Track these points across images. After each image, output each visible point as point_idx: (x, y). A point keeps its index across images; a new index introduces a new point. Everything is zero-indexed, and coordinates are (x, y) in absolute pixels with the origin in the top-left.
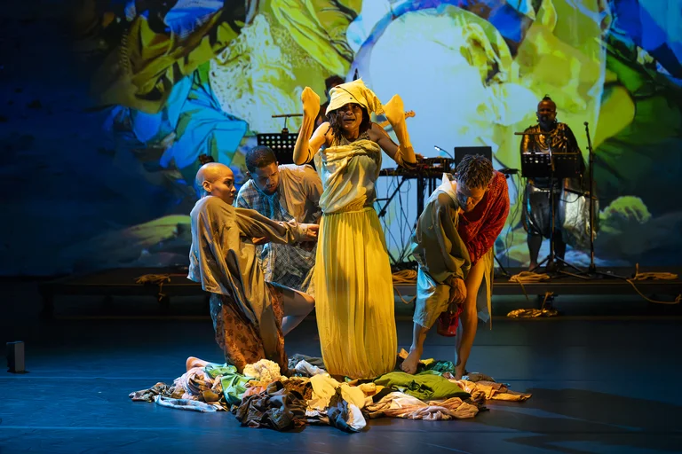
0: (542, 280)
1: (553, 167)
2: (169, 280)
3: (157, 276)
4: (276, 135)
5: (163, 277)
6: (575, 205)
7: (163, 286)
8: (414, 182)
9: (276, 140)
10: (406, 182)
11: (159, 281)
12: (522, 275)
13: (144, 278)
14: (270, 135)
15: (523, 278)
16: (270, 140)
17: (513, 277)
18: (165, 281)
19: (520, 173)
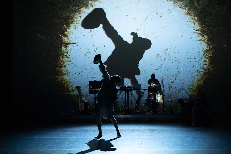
4: (93, 81)
6: (160, 97)
8: (124, 92)
9: (93, 83)
10: (122, 92)
14: (92, 81)
16: (92, 83)
19: (147, 90)
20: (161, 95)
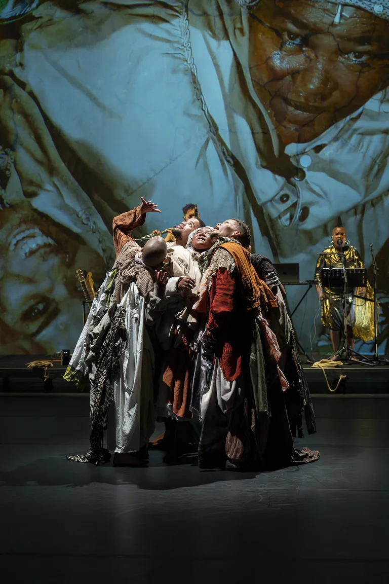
0: (337, 366)
1: (346, 279)
2: (52, 365)
3: (43, 362)
5: (47, 363)
7: (47, 370)
11: (44, 366)
12: (322, 362)
13: (33, 364)
15: (323, 365)
17: (315, 364)
18: (49, 366)
20: (366, 299)
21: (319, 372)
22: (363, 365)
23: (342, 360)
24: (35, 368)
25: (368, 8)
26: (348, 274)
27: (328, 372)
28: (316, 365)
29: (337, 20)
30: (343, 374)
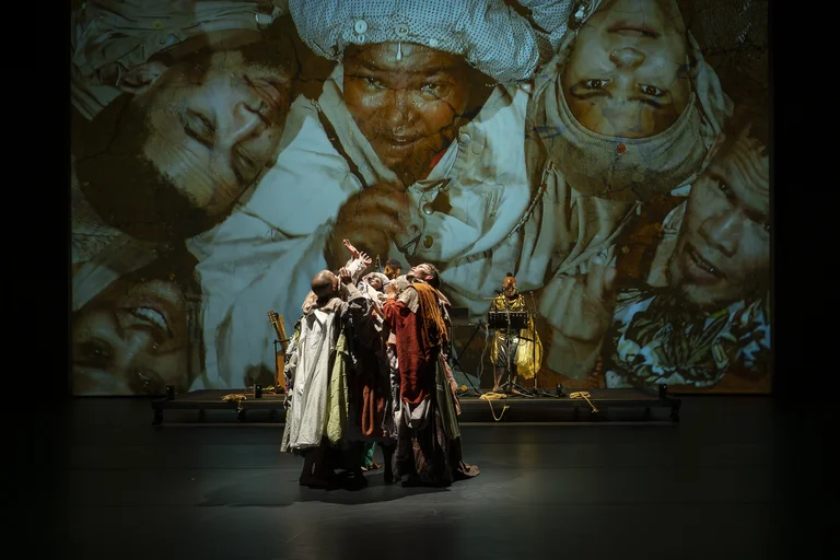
0: (501, 398)
2: (246, 398)
3: (237, 396)
5: (241, 396)
7: (241, 403)
11: (238, 399)
12: (488, 395)
13: (227, 397)
15: (489, 397)
18: (243, 399)
20: (527, 340)
21: (486, 403)
22: (524, 397)
23: (506, 393)
24: (230, 400)
25: (423, 43)
26: (511, 317)
27: (494, 403)
28: (483, 397)
29: (399, 57)
30: (507, 405)
